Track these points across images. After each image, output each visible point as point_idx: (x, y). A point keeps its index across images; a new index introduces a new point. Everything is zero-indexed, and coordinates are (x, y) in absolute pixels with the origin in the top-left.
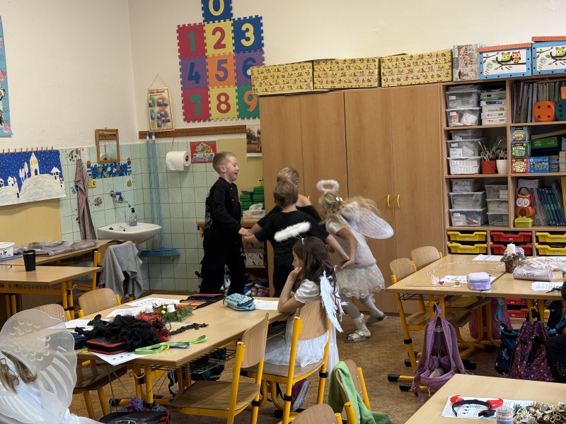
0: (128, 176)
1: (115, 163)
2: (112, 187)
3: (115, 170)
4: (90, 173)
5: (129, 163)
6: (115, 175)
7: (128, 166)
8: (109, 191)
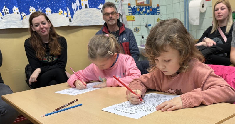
0: (157, 16)
1: (148, 6)
2: (146, 21)
3: (148, 11)
4: (131, 11)
5: (158, 7)
6: (148, 14)
7: (158, 9)
8: (144, 24)
